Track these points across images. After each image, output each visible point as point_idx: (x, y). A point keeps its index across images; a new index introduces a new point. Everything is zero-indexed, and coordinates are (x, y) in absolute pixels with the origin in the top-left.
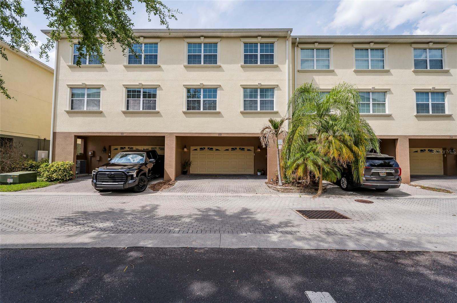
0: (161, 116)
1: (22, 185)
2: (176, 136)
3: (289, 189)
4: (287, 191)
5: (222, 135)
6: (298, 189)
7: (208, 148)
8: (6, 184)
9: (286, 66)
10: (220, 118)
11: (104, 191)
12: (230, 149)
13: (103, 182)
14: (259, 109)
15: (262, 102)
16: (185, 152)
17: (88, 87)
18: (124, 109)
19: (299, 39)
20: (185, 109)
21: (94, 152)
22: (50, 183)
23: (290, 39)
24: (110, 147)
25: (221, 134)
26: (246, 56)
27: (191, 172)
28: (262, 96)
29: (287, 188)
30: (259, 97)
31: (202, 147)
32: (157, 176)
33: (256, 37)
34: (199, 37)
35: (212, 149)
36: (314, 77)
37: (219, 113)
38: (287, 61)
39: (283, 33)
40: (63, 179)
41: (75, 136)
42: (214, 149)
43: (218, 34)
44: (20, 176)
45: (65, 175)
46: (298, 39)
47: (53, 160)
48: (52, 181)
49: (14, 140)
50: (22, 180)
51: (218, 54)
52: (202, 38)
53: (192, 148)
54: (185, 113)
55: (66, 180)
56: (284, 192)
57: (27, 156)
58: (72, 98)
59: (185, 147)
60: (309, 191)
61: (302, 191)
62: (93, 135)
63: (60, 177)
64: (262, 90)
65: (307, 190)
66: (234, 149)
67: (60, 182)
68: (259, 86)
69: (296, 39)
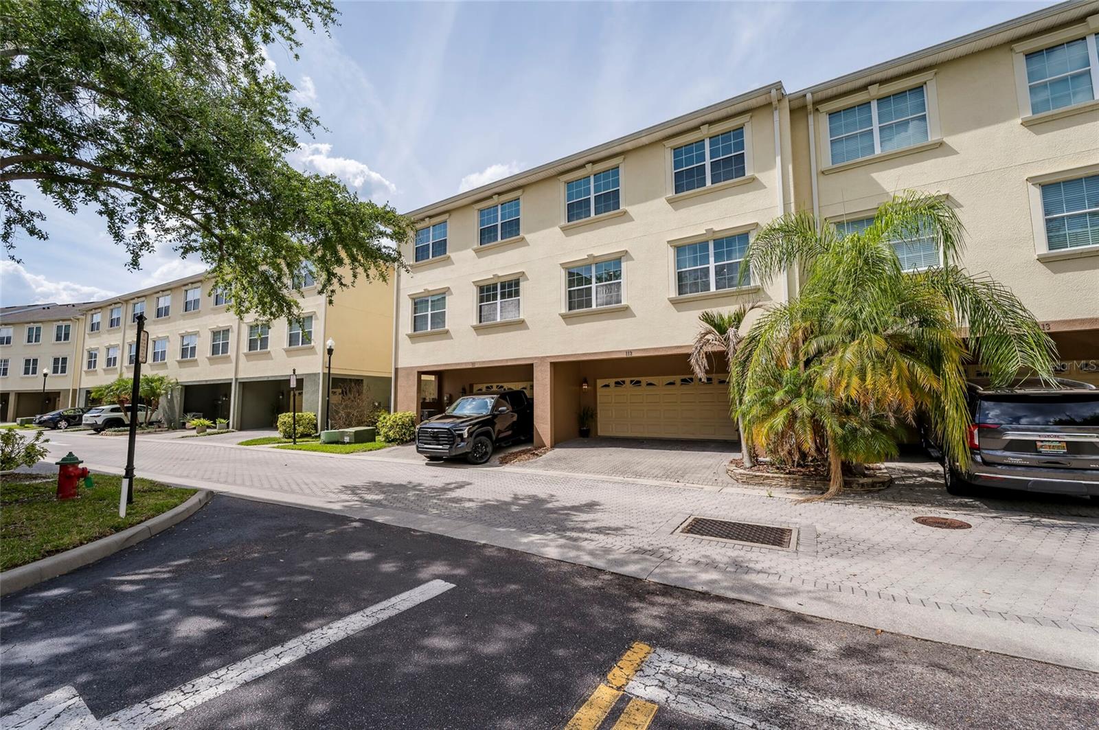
0: (527, 328)
1: (357, 445)
2: (551, 363)
3: (762, 476)
4: (757, 481)
5: (634, 355)
6: (786, 480)
7: (632, 382)
8: (343, 443)
9: (777, 172)
10: (629, 319)
11: (434, 459)
12: (678, 382)
13: (425, 444)
14: (713, 288)
15: (719, 270)
16: (585, 392)
17: (431, 294)
18: (475, 322)
19: (812, 94)
20: (564, 309)
21: (451, 396)
22: (387, 444)
23: (786, 104)
24: (471, 386)
25: (631, 352)
26: (678, 176)
27: (600, 433)
28: (718, 257)
29: (758, 474)
30: (712, 259)
31: (619, 380)
32: (523, 438)
33: (697, 128)
34: (583, 166)
35: (638, 382)
36: (874, 175)
37: (627, 308)
38: (778, 159)
39: (762, 97)
40: (402, 440)
41: (418, 372)
42: (644, 384)
43: (618, 149)
44: (356, 432)
45: (404, 434)
46: (809, 96)
47: (395, 411)
48: (389, 442)
49: (365, 383)
50: (360, 438)
51: (621, 188)
52: (589, 166)
53: (600, 383)
54: (564, 317)
55: (407, 442)
56: (748, 484)
57: (379, 404)
58: (415, 313)
59: (585, 381)
60: (818, 485)
61: (798, 484)
62: (458, 367)
63: (398, 437)
64: (718, 243)
65: (811, 483)
66: (687, 381)
67: (398, 444)
68: (710, 236)
69: (805, 96)
